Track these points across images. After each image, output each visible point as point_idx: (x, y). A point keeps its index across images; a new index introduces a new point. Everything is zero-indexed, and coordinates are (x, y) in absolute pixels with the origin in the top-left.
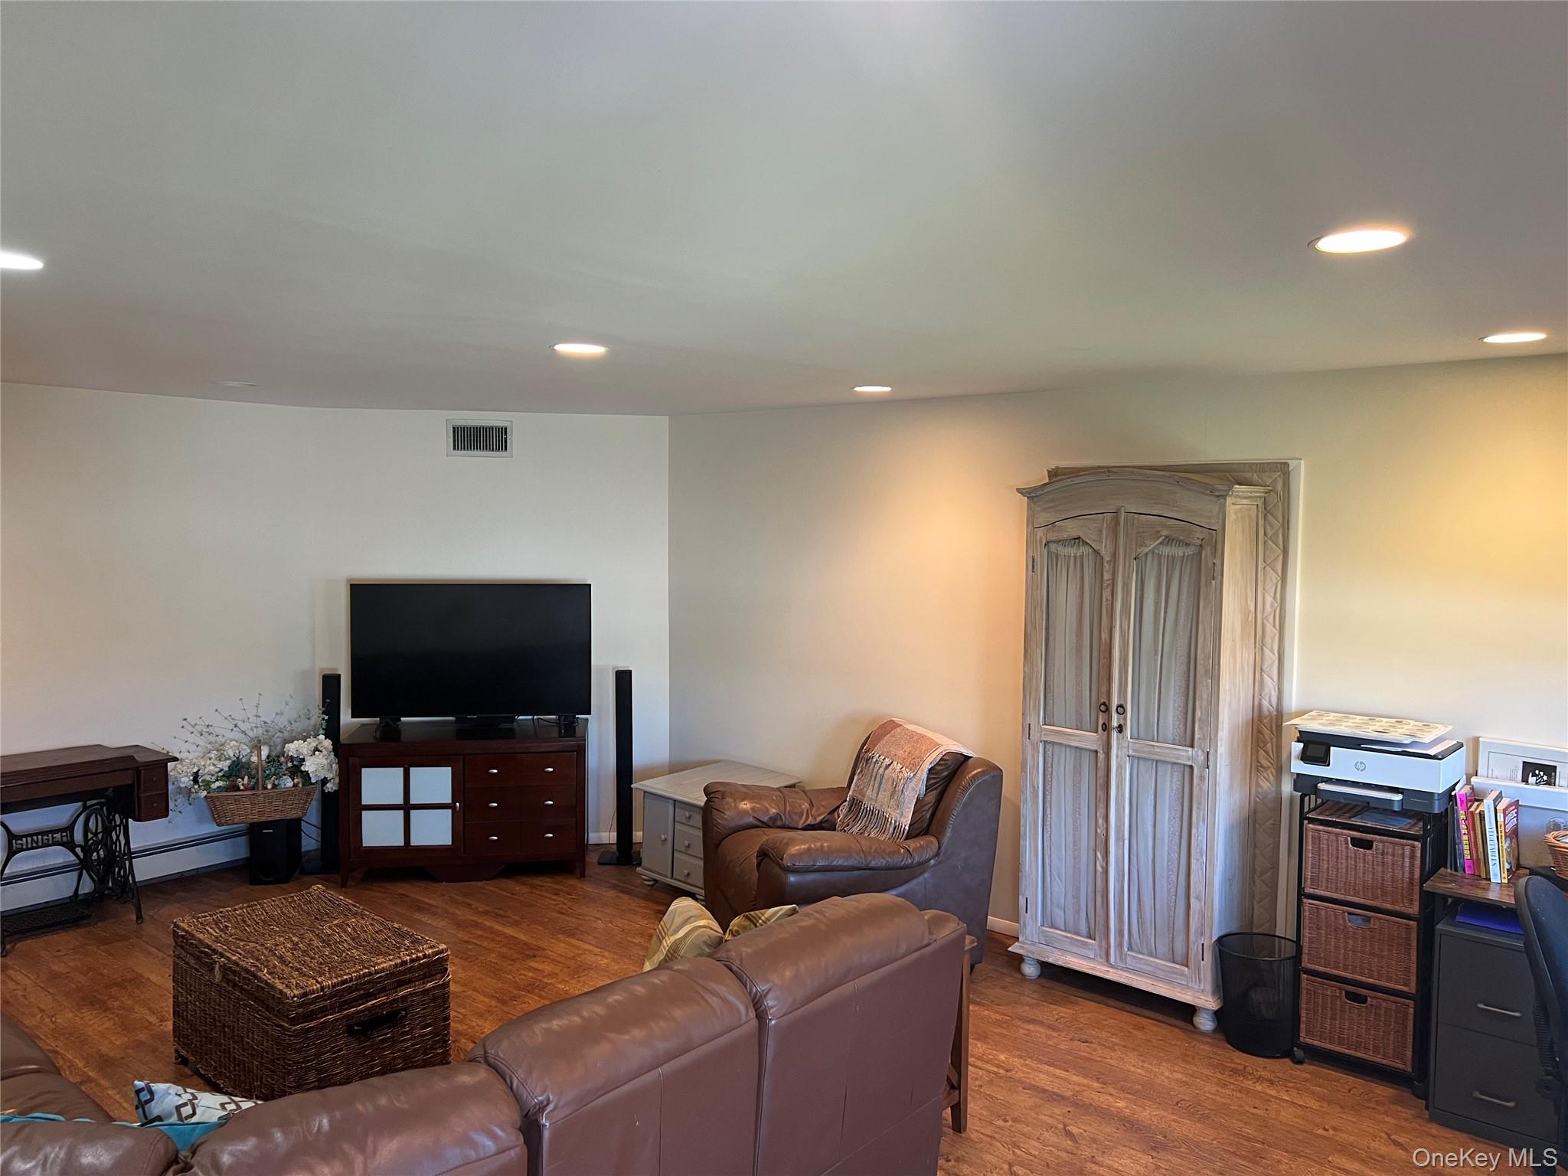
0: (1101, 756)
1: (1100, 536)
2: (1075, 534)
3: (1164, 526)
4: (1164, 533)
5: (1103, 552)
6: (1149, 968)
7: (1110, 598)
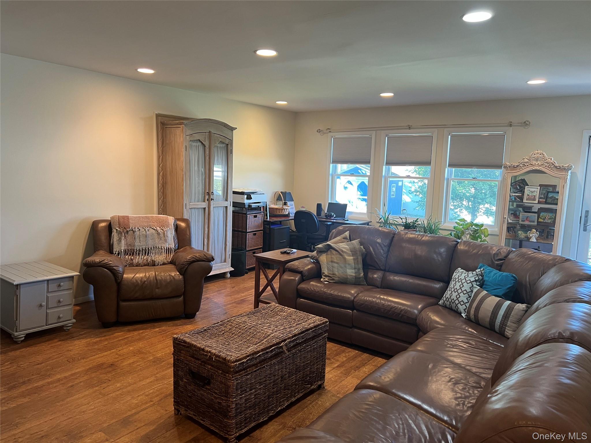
0: (207, 209)
1: (205, 140)
2: (198, 139)
3: (220, 138)
4: (220, 140)
5: (206, 145)
6: (217, 267)
7: (208, 160)
